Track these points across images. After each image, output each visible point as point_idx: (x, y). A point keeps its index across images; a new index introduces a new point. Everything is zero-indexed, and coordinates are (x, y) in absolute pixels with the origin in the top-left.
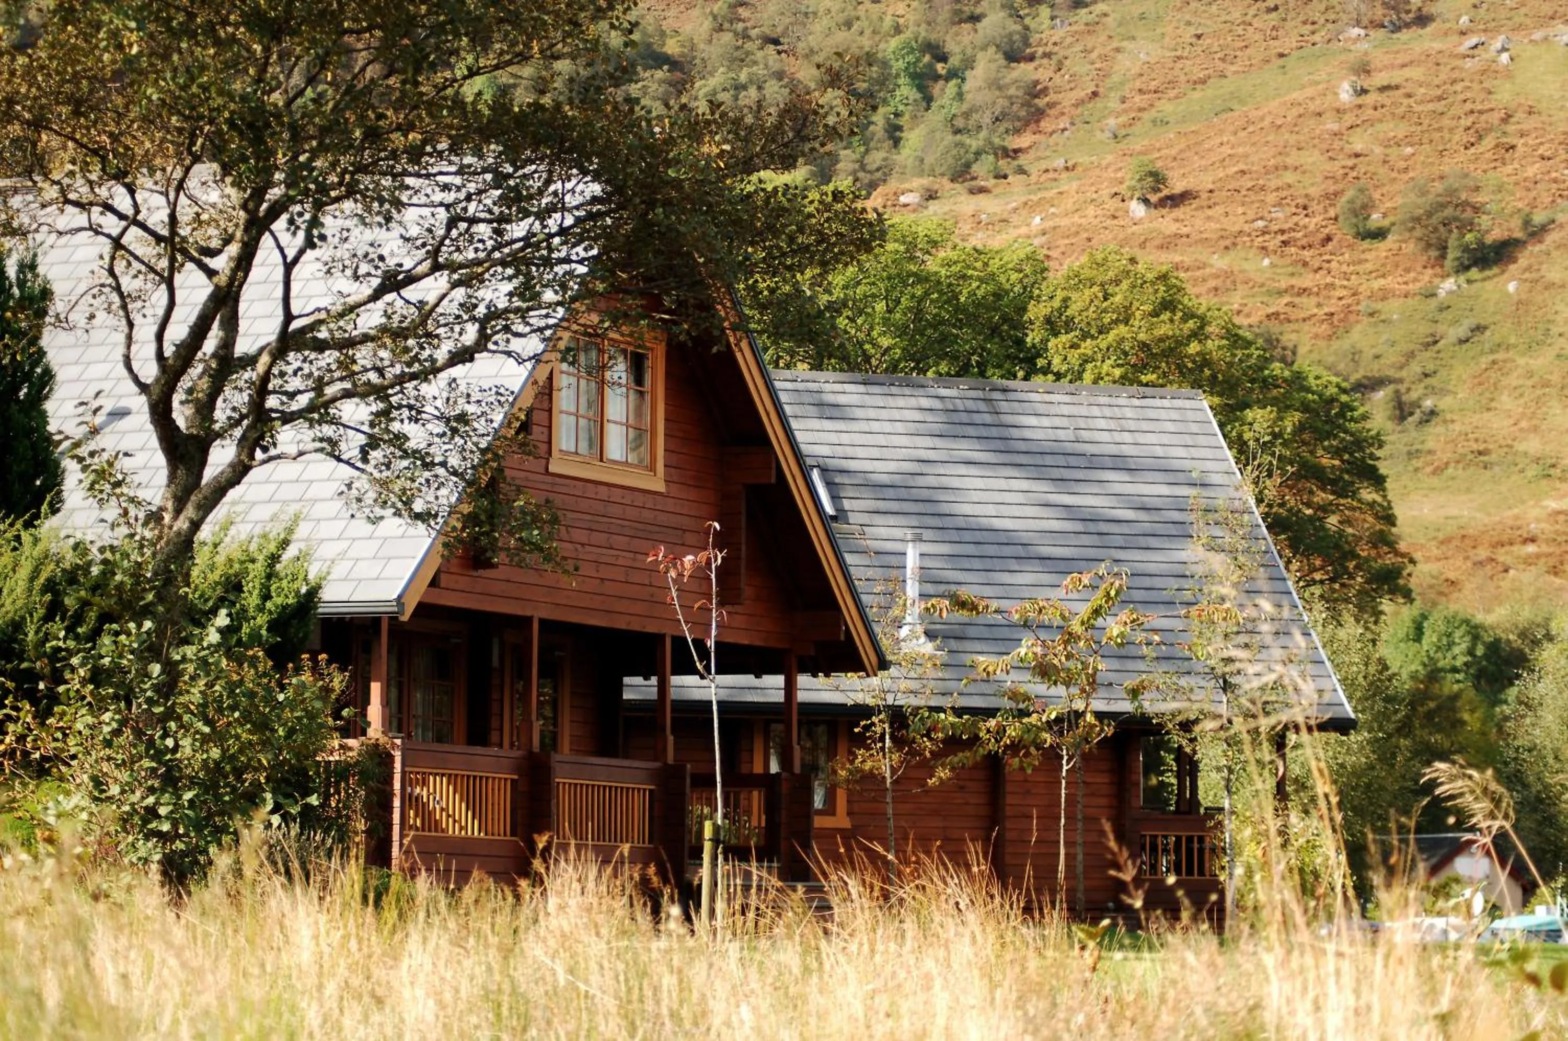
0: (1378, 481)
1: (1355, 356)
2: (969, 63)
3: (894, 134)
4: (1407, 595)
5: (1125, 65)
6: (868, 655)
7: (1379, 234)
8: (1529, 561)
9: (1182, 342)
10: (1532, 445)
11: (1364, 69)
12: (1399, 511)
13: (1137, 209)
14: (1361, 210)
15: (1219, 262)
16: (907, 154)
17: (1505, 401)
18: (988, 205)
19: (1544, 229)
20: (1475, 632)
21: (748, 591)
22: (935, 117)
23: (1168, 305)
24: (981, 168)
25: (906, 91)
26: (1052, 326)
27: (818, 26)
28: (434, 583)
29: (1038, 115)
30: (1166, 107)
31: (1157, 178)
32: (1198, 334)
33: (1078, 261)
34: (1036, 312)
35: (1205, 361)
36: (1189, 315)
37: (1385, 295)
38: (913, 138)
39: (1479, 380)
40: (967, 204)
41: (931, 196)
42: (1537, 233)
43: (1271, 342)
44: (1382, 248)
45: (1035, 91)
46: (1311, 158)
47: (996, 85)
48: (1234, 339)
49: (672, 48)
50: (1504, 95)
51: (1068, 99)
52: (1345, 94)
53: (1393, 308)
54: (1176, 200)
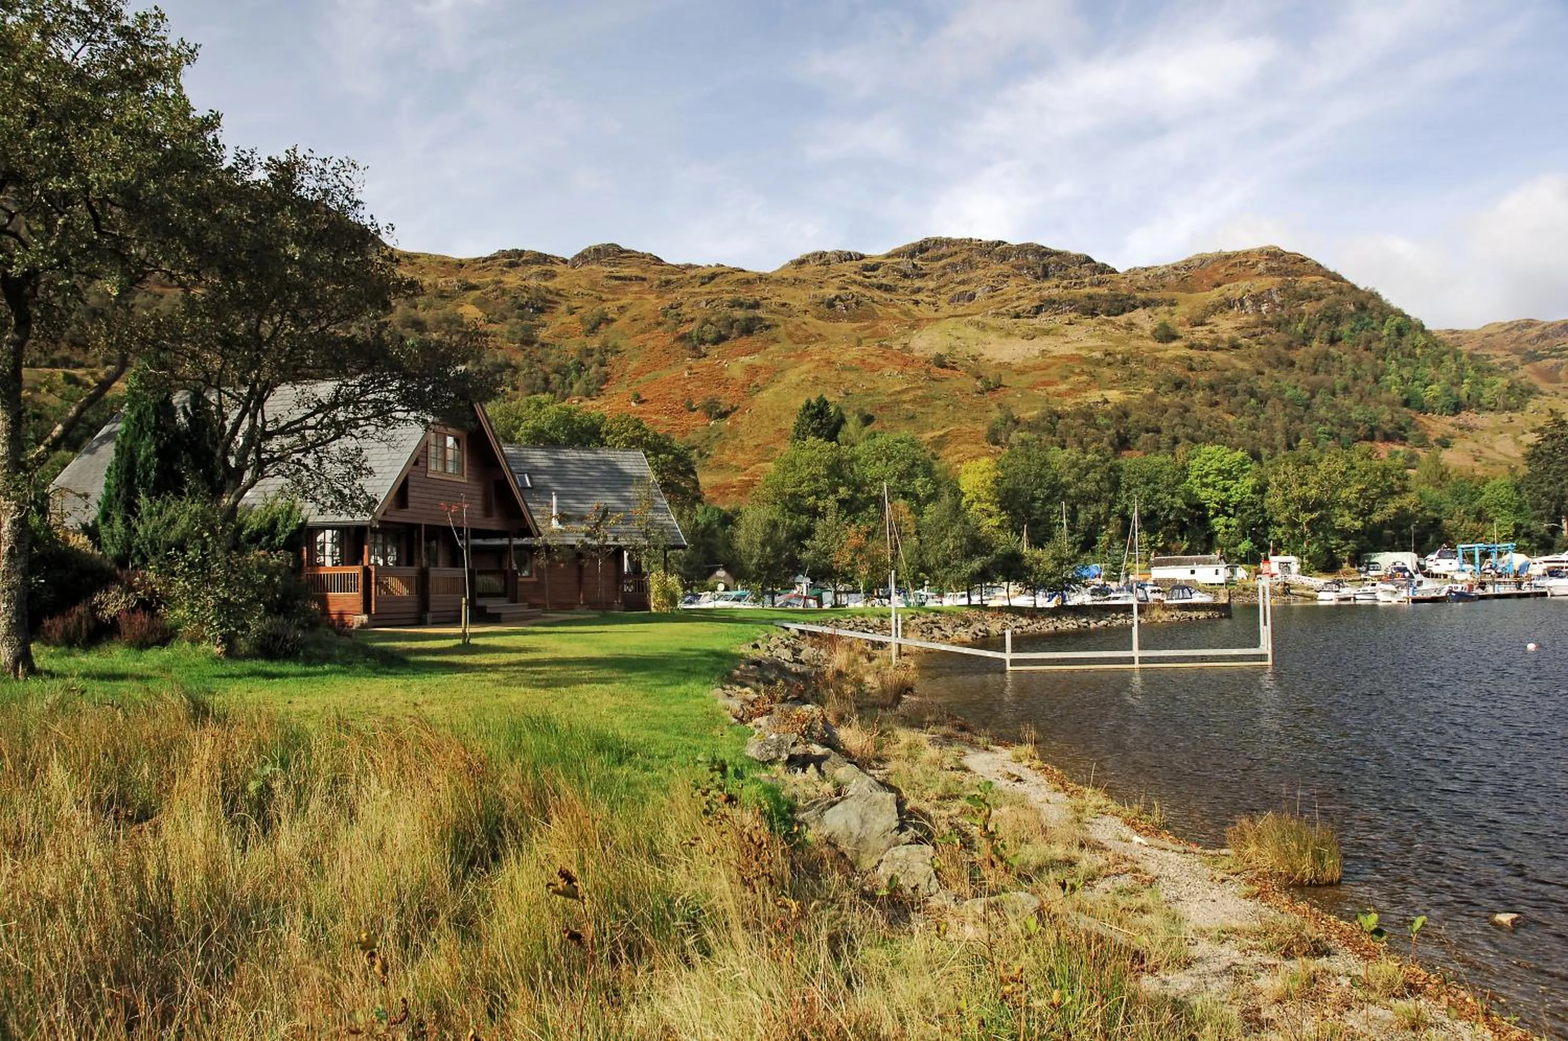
0: (695, 474)
1: (689, 441)
2: (590, 367)
3: (571, 385)
4: (702, 503)
5: (630, 368)
6: (535, 532)
7: (695, 410)
8: (734, 493)
9: (642, 437)
10: (734, 463)
11: (690, 368)
12: (701, 481)
13: (633, 404)
14: (690, 404)
15: (654, 417)
16: (574, 390)
17: (727, 452)
18: (595, 403)
19: (736, 409)
20: (720, 511)
21: (495, 513)
22: (582, 381)
23: (637, 427)
24: (594, 393)
25: (574, 373)
26: (607, 433)
27: (552, 357)
28: (384, 514)
29: (607, 380)
30: (641, 378)
31: (638, 396)
32: (647, 435)
33: (615, 415)
34: (603, 429)
35: (648, 442)
36: (644, 429)
37: (696, 425)
38: (576, 386)
39: (720, 447)
40: (590, 403)
41: (580, 401)
42: (734, 409)
43: (668, 438)
44: (695, 414)
45: (607, 374)
46: (678, 391)
47: (597, 372)
48: (656, 436)
49: (513, 362)
50: (726, 374)
51: (615, 376)
52: (686, 375)
53: (698, 429)
54: (643, 402)
